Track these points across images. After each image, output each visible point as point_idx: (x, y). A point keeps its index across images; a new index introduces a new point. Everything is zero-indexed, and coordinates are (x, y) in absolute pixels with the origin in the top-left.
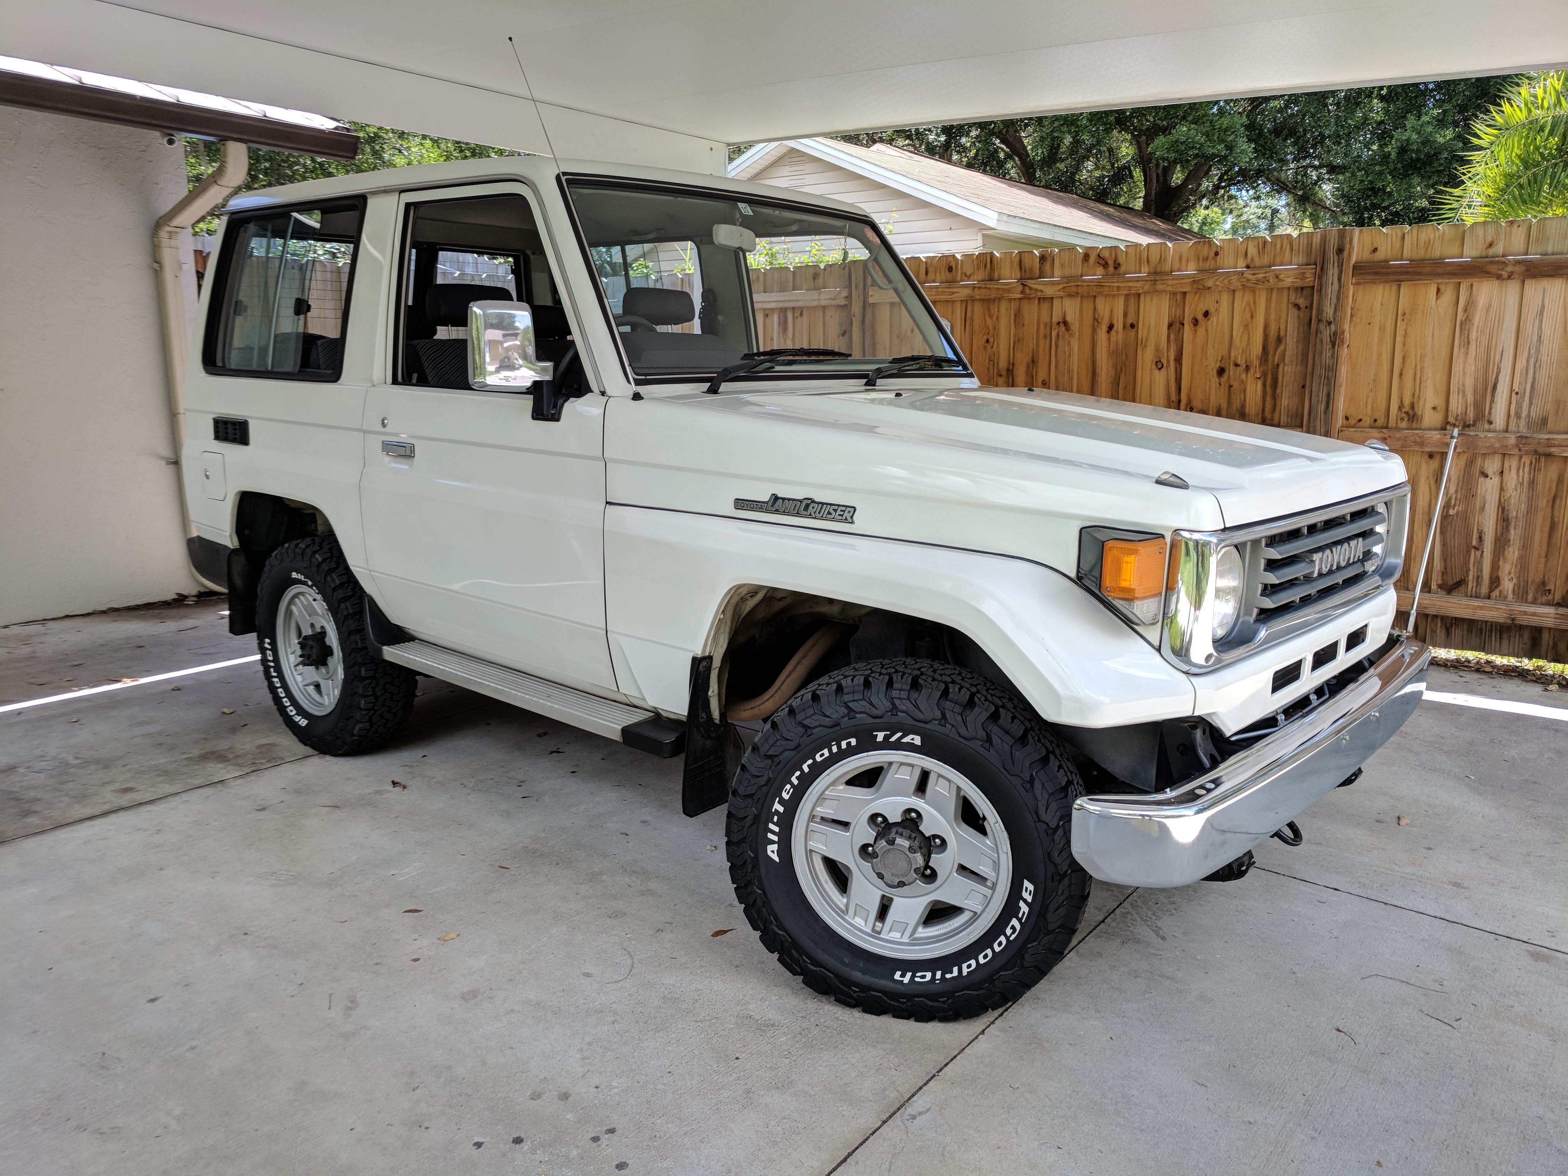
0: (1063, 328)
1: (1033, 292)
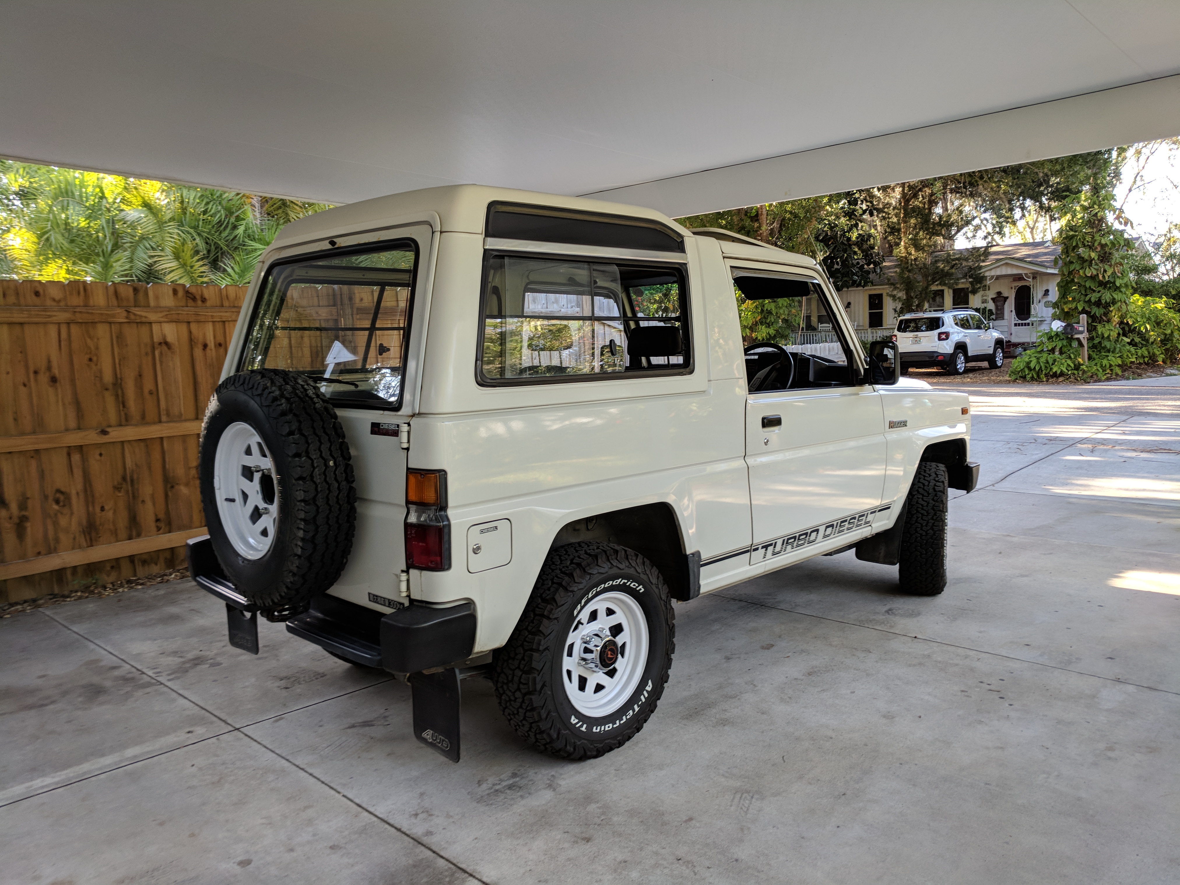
0: (164, 348)
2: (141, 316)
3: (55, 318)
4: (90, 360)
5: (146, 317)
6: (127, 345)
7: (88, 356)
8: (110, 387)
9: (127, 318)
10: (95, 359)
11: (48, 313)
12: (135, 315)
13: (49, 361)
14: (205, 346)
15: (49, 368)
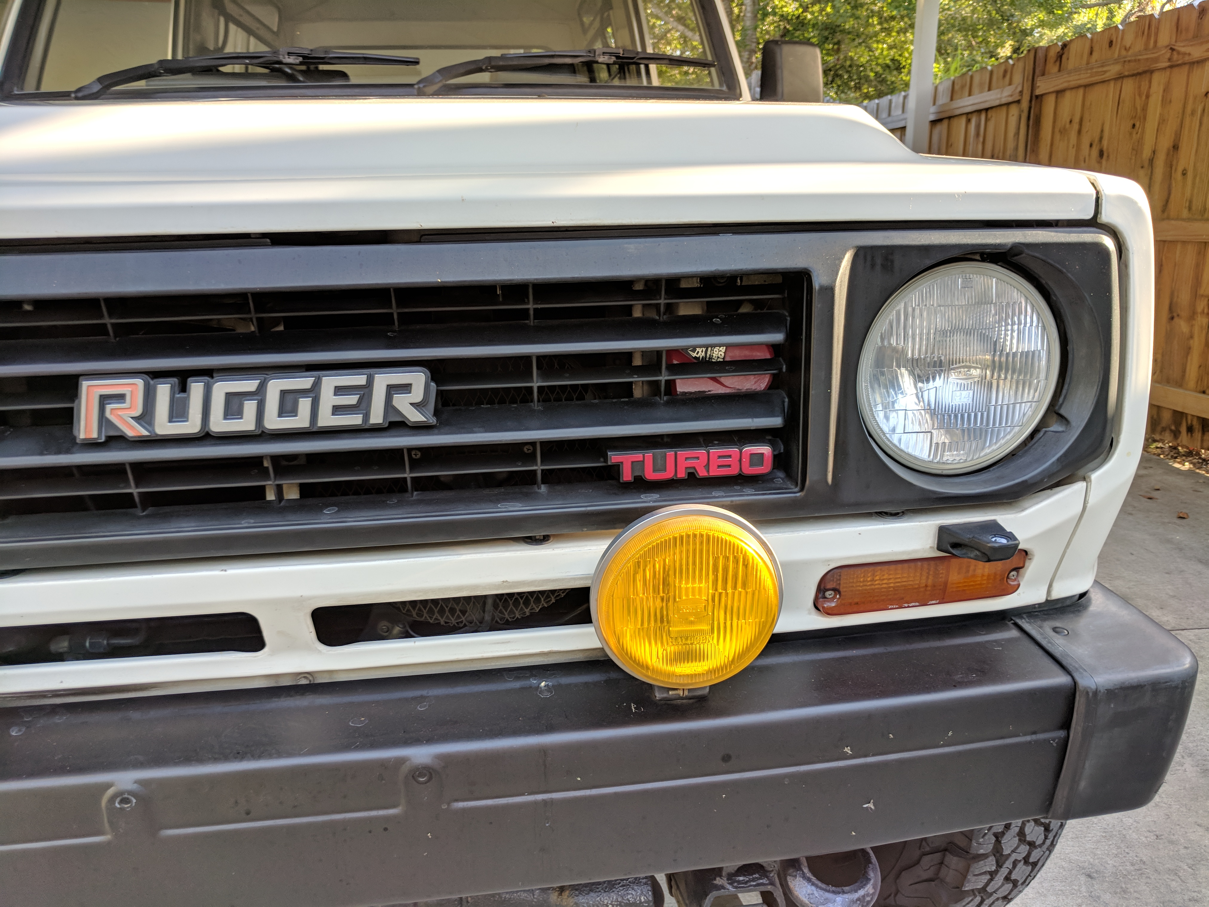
1: (1181, 57)
2: (1185, 54)
3: (1107, 74)
4: (1134, 126)
5: (1189, 54)
6: (1170, 101)
7: (1132, 122)
8: (1146, 164)
9: (1170, 60)
10: (1137, 125)
11: (1105, 69)
12: (1179, 53)
13: (1102, 131)
15: (1101, 139)
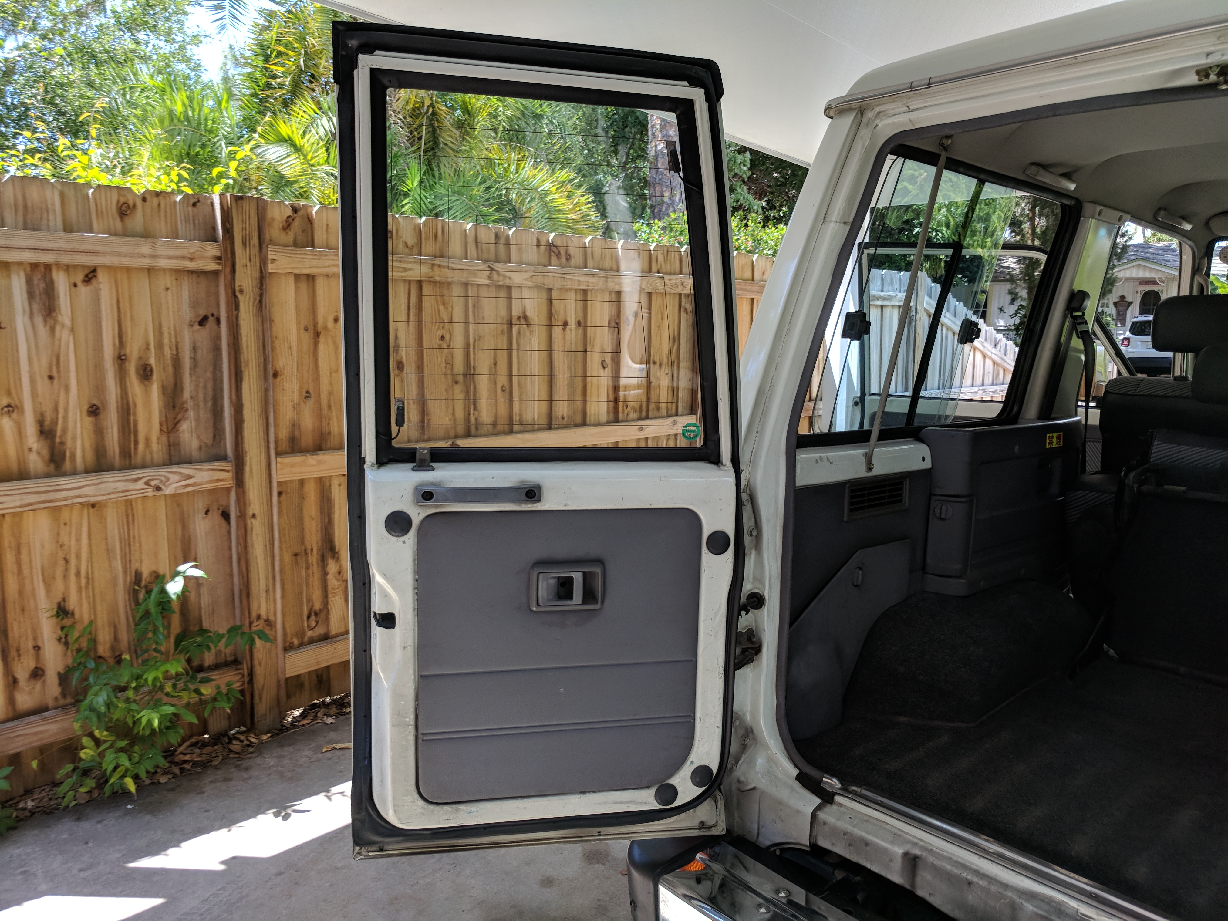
14: (565, 324)
